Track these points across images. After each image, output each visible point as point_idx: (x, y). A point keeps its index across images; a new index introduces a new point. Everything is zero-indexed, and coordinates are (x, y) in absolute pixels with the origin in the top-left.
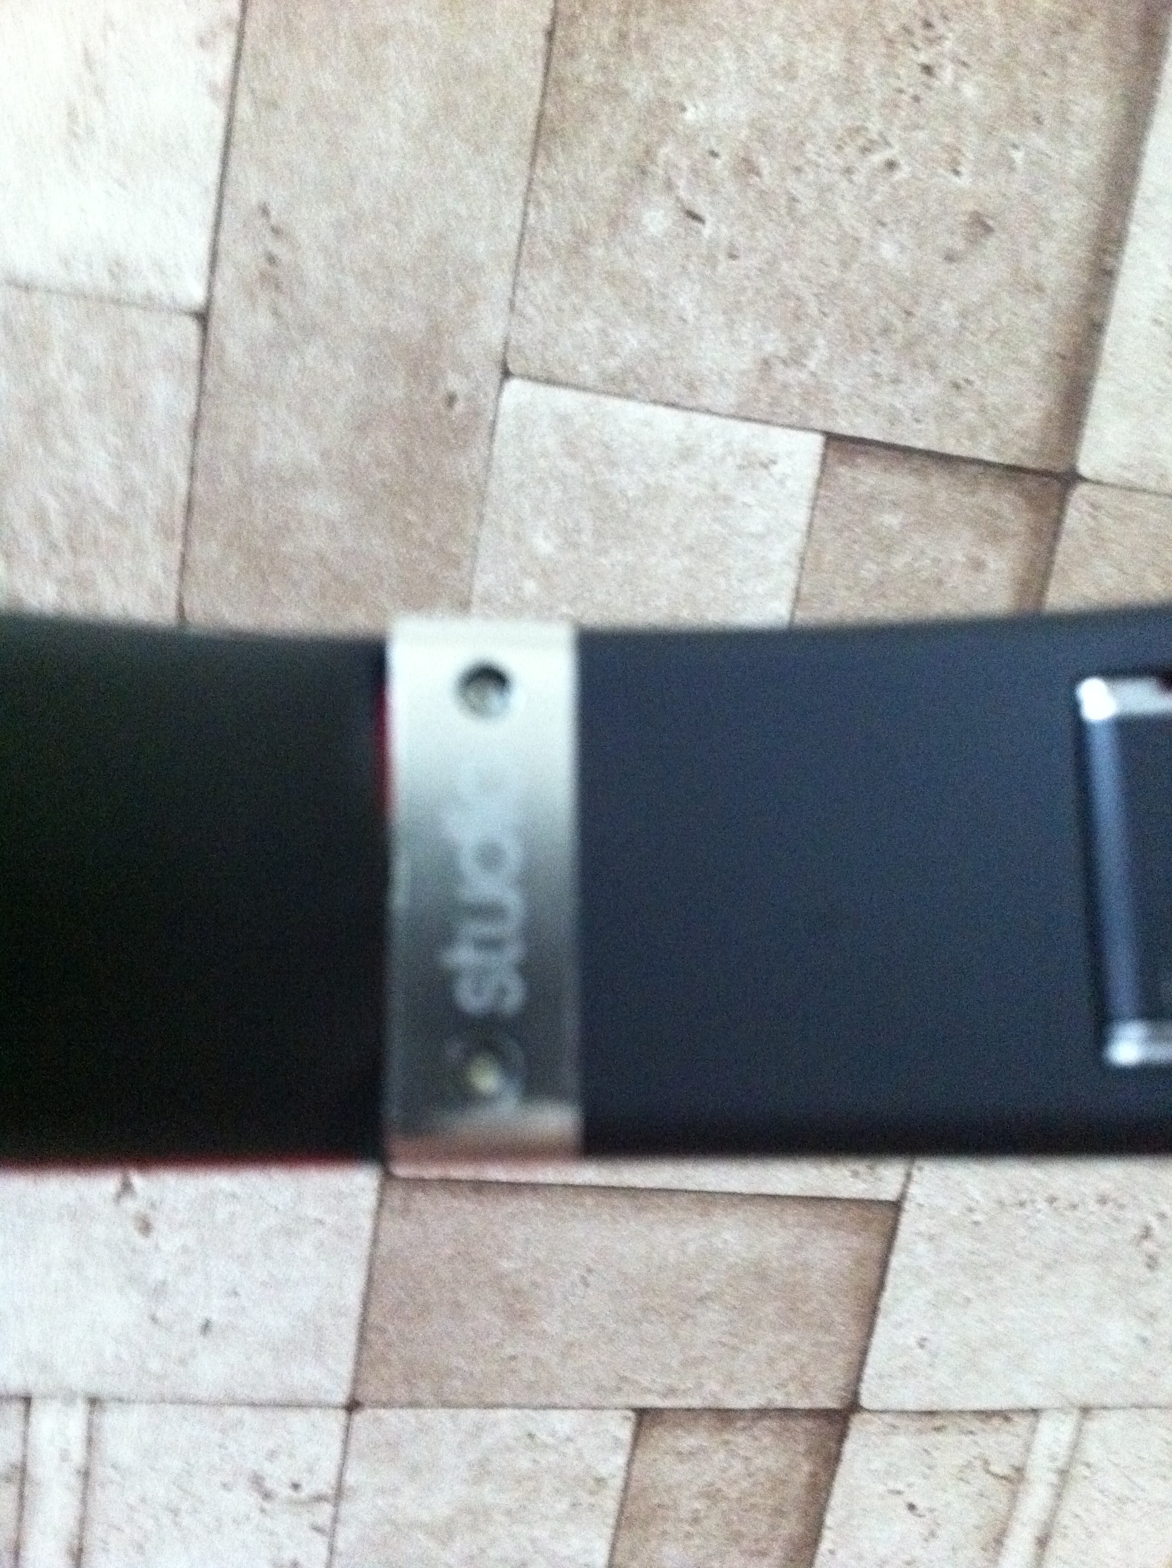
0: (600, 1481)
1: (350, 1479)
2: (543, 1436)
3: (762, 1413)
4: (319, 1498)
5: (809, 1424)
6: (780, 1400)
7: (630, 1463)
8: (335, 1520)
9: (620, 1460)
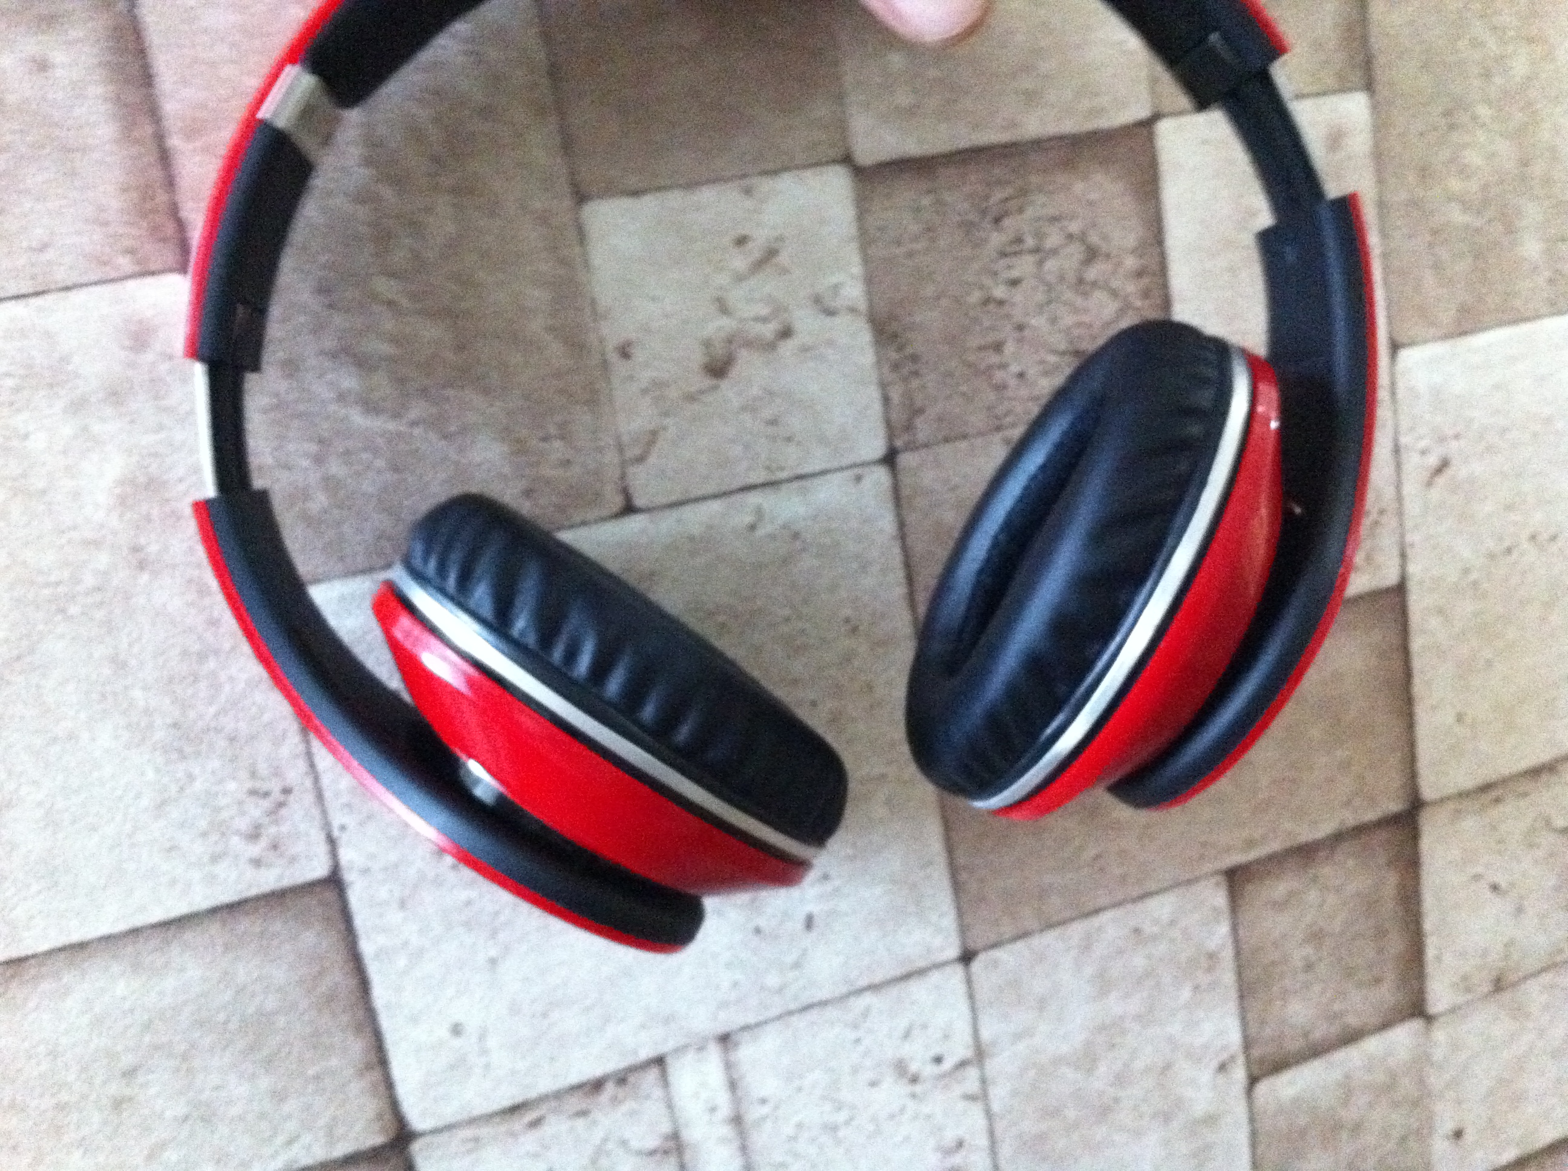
0: (1212, 956)
1: (986, 1034)
2: (1149, 929)
3: (1338, 838)
4: (963, 1064)
5: (1383, 835)
6: (1350, 819)
7: (1235, 928)
8: (983, 1081)
9: (1223, 929)
